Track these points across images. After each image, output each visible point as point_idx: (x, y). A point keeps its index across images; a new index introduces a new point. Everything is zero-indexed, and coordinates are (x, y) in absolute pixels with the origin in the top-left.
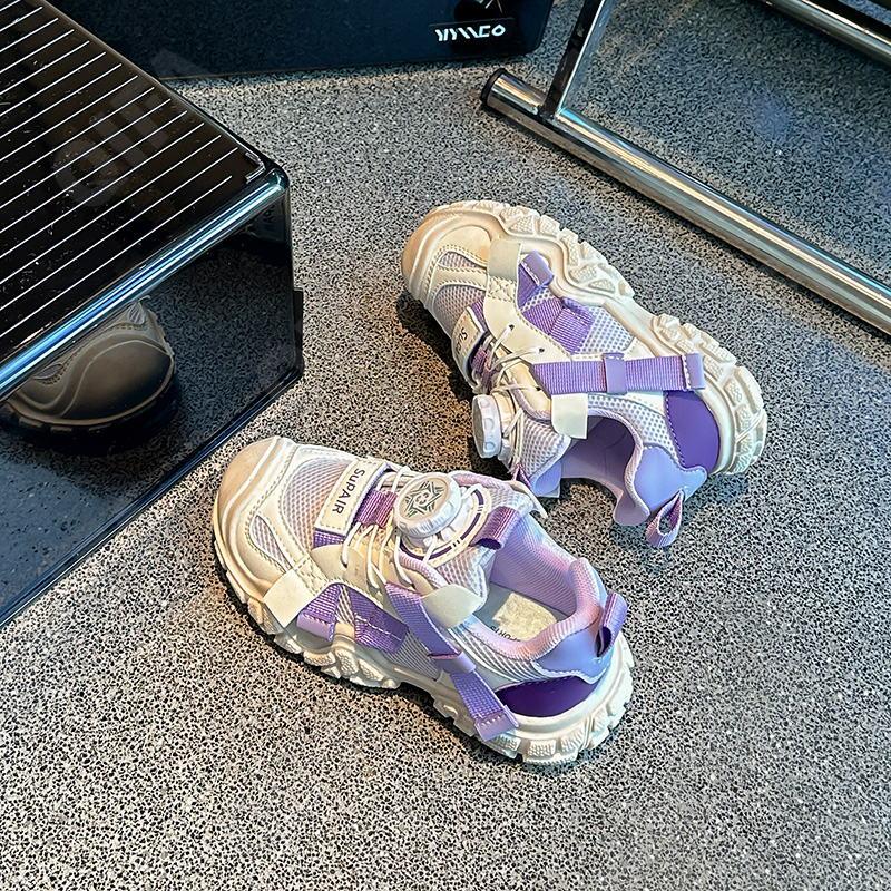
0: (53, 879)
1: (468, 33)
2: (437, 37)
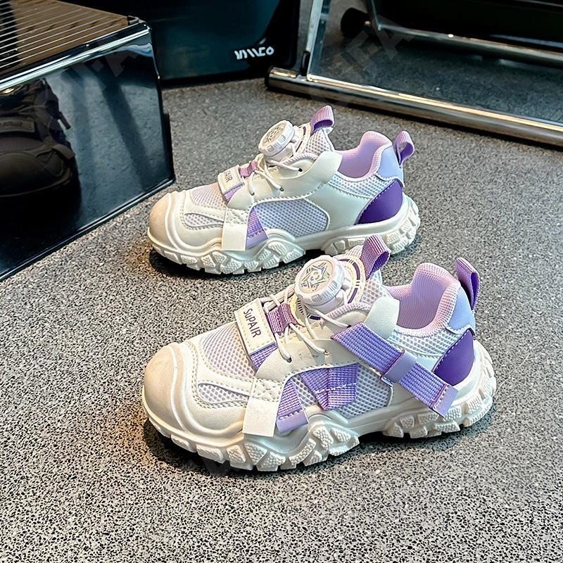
0: (41, 366)
1: (253, 53)
2: (236, 56)
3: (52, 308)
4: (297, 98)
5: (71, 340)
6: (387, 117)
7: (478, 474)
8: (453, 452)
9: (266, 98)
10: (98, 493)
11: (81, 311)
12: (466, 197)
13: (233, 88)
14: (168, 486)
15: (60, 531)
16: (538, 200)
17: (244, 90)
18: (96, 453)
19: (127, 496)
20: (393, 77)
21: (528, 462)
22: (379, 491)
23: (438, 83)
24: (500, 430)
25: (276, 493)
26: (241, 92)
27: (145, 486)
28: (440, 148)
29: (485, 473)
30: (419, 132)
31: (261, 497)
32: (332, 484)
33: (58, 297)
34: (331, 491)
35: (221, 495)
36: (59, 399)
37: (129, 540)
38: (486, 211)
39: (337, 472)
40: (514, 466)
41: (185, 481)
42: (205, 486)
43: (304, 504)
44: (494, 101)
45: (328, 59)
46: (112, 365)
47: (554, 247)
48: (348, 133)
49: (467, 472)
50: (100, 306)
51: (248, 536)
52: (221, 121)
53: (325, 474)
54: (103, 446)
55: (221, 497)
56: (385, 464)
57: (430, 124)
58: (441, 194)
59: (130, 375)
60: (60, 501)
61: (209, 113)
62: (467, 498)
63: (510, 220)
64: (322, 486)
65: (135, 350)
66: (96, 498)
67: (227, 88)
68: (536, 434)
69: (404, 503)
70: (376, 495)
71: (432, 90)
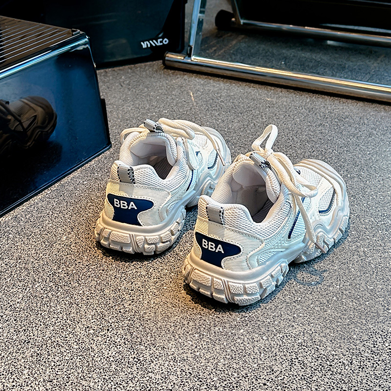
0: (6, 264)
1: (154, 43)
2: (142, 46)
3: (14, 224)
4: (185, 73)
5: (27, 245)
6: (248, 84)
7: (313, 330)
8: (295, 315)
9: (164, 73)
10: (45, 353)
11: (35, 225)
12: (303, 137)
13: (141, 68)
14: (94, 346)
15: (18, 380)
16: (354, 137)
17: (148, 69)
18: (44, 324)
19: (65, 354)
20: (252, 56)
21: (349, 321)
22: (242, 345)
23: (283, 59)
24: (328, 299)
25: (170, 348)
26: (147, 70)
27: (78, 347)
28: (285, 103)
29: (318, 330)
30: (270, 93)
31: (160, 351)
32: (210, 341)
33: (19, 216)
34: (208, 346)
35: (131, 351)
36: (18, 287)
37: (66, 385)
38: (317, 146)
39: (213, 332)
40: (339, 324)
41: (106, 342)
42: (120, 345)
43: (190, 355)
44: (322, 70)
45: (206, 46)
46: (56, 262)
47: (365, 169)
48: (221, 96)
49: (305, 329)
50: (48, 221)
51: (150, 379)
52: (132, 91)
53: (205, 334)
54: (48, 319)
55: (131, 353)
56: (247, 325)
57: (278, 87)
58: (286, 135)
59: (68, 268)
60: (18, 359)
61: (124, 86)
62: (305, 348)
63: (334, 151)
64: (202, 343)
65: (72, 251)
66: (43, 356)
67: (137, 68)
68: (354, 301)
69: (260, 353)
70: (241, 348)
71: (279, 64)
